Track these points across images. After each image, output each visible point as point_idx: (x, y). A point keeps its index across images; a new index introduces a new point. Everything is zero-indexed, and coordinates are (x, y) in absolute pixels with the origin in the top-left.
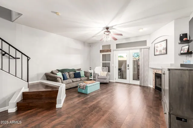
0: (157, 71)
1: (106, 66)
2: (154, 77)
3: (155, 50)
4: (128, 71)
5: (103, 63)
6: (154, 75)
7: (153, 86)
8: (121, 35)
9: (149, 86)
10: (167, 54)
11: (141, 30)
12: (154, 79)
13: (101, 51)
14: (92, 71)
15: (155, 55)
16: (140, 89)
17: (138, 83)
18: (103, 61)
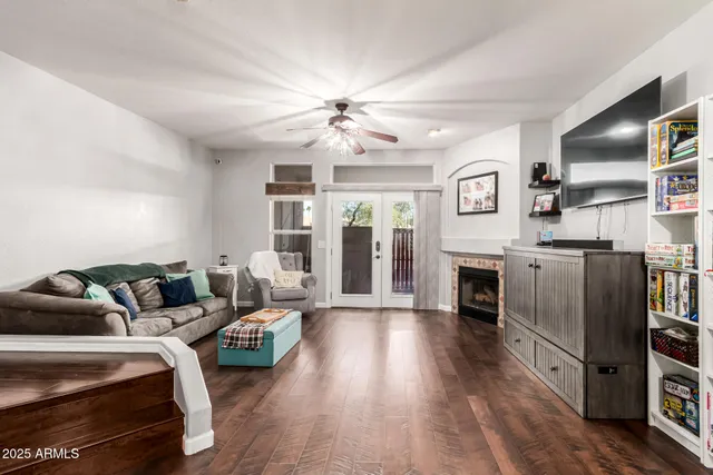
0: (465, 262)
1: (299, 248)
2: (456, 279)
3: (462, 200)
4: (376, 263)
5: (276, 236)
6: (456, 274)
7: (454, 308)
8: (394, 139)
9: (441, 307)
10: (496, 211)
11: (433, 134)
12: (457, 286)
13: (270, 189)
14: (232, 270)
15: (459, 214)
16: (418, 321)
17: (408, 301)
18: (276, 228)
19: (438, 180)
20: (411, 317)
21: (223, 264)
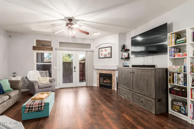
0: (101, 72)
2: (99, 77)
5: (37, 65)
6: (99, 75)
7: (98, 85)
9: (94, 85)
10: (111, 57)
11: (95, 34)
12: (99, 79)
13: (34, 48)
15: (99, 58)
18: (37, 61)
19: (92, 48)
20: (85, 88)
21: (14, 76)
